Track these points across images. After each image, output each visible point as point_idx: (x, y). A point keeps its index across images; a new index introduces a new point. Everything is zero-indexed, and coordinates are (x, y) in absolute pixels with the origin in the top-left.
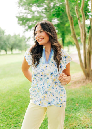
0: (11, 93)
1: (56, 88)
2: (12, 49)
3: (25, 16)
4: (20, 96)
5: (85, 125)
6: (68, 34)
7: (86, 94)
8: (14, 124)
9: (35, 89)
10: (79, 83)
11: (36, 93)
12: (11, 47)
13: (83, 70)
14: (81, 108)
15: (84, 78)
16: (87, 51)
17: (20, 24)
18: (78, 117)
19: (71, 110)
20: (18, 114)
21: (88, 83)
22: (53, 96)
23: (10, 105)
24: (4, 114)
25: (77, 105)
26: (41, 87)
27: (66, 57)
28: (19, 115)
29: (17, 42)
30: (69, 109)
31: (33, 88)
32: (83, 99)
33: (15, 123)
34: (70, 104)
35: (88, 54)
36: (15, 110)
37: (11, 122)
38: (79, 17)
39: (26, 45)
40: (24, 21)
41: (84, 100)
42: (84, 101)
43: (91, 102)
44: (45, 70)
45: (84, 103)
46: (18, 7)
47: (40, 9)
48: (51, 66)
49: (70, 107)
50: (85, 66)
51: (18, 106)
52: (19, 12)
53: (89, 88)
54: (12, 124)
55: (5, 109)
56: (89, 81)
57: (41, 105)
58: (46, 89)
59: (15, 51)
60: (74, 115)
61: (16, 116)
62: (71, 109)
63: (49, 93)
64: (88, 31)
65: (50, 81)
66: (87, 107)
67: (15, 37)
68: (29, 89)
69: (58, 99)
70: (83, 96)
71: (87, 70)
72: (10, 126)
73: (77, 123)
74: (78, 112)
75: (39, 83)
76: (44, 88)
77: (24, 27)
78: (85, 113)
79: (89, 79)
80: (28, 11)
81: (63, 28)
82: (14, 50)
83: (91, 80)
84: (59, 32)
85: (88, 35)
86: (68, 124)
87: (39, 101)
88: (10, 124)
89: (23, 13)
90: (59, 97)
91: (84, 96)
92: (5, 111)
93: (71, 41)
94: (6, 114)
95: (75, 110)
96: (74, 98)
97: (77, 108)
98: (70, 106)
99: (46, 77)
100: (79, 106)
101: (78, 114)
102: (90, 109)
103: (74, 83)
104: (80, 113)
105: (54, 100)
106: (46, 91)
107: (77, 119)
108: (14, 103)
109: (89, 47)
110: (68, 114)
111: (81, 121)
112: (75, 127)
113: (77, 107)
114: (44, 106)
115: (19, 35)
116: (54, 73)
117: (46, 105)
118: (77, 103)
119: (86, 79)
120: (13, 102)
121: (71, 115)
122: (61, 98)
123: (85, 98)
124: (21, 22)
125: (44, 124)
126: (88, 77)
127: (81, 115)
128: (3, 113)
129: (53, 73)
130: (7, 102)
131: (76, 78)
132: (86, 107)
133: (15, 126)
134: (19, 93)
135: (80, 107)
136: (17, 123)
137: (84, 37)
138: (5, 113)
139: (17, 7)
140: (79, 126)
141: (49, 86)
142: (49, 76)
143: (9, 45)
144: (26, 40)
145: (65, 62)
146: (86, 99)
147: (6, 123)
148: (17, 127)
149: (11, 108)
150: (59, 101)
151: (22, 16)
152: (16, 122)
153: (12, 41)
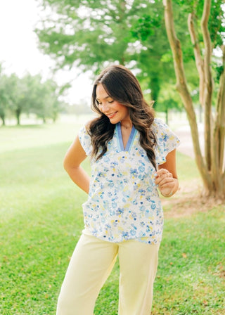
0: (21, 223)
1: (142, 203)
2: (18, 113)
3: (57, 30)
4: (44, 231)
5: (202, 300)
6: (167, 81)
7: (208, 233)
8: (32, 293)
9: (97, 204)
10: (190, 206)
11: (98, 213)
12: (16, 108)
13: (202, 172)
14: (193, 262)
15: (204, 194)
16: (213, 127)
17: (43, 50)
18: (186, 282)
19: (170, 266)
20: (40, 271)
21: (214, 205)
22: (135, 219)
23: (20, 251)
24: (7, 272)
25: (185, 256)
26: (109, 199)
27: (165, 138)
28: (43, 275)
29: (34, 96)
30: (165, 265)
31: (92, 202)
32: (199, 243)
33: (33, 291)
34: (166, 252)
35: (217, 134)
36: (33, 263)
37: (24, 289)
38: (197, 40)
39: (56, 104)
40: (56, 43)
41: (200, 246)
42: (201, 248)
43: (217, 251)
44: (119, 163)
45: (201, 253)
46: (42, 8)
47: (98, 14)
48: (132, 157)
49: (166, 261)
50: (208, 164)
51: (39, 254)
52: (45, 19)
53: (214, 217)
54: (28, 295)
55: (9, 260)
56: (216, 200)
57: (106, 239)
58: (120, 205)
59: (27, 119)
60: (175, 277)
61: (36, 277)
62: (169, 264)
63: (126, 213)
64: (218, 78)
65: (130, 187)
66: (208, 260)
67: (29, 80)
68: (84, 204)
69: (145, 226)
70: (200, 235)
71: (211, 173)
72: (23, 299)
73: (183, 296)
74: (185, 272)
75: (106, 191)
76: (116, 201)
77: (55, 58)
78: (203, 275)
79: (217, 196)
80: (65, 17)
81: (155, 64)
82: (23, 116)
83: (220, 198)
84: (146, 75)
85: (217, 87)
86: (162, 298)
87: (104, 230)
88: (23, 294)
89: (54, 22)
90: (147, 221)
91: (203, 236)
92: (8, 263)
93: (176, 99)
94: (12, 272)
95: (179, 266)
96: (177, 239)
97: (182, 263)
98: (166, 257)
99: (121, 179)
100: (190, 258)
101: (185, 276)
102: (215, 266)
103: (178, 204)
104: (190, 275)
105: (136, 228)
106: (119, 209)
107: (183, 288)
108: (29, 247)
109: (218, 117)
110: (161, 275)
111: (192, 290)
112: (178, 303)
113: (183, 260)
114: (114, 241)
115: (39, 77)
116: (138, 171)
117: (118, 238)
118: (185, 253)
119: (209, 195)
120: (26, 246)
121: (167, 277)
122: (150, 225)
123: (205, 240)
124: (47, 45)
125: (103, 296)
126: (213, 193)
127: (192, 279)
128: (4, 270)
129: (136, 170)
130: (13, 244)
131: (183, 194)
132: (205, 262)
133: (35, 299)
134: (40, 223)
135: (191, 262)
136: (38, 293)
137: (206, 92)
138: (10, 270)
139: (38, 6)
140: (187, 303)
141: (126, 199)
142: (128, 176)
143: (10, 103)
144: (57, 91)
145: (162, 148)
146: (206, 244)
147: (13, 291)
148: (39, 302)
149: (23, 258)
150: (147, 231)
151: (50, 29)
152: (37, 290)
153: (19, 92)
